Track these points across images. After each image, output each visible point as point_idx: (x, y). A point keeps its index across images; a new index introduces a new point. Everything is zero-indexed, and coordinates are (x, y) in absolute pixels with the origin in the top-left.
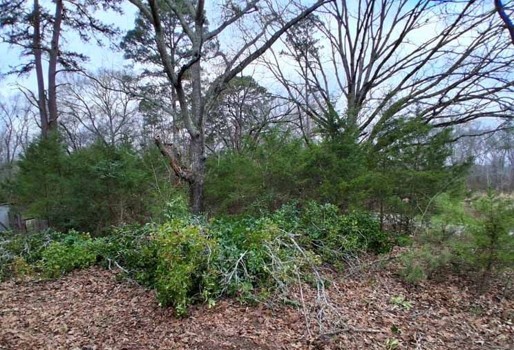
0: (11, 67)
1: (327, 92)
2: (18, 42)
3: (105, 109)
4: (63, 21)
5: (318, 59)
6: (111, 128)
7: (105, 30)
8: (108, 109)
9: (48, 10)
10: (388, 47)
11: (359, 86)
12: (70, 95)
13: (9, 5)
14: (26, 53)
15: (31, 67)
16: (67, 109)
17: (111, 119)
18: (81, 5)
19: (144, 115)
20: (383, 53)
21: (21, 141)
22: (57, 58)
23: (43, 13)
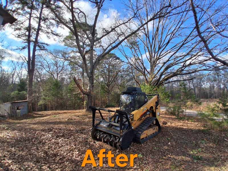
0: (17, 47)
1: (142, 61)
2: (21, 38)
3: (55, 64)
4: (40, 31)
5: (139, 49)
6: (57, 71)
7: (57, 35)
8: (56, 64)
9: (34, 26)
10: (165, 45)
11: (154, 59)
12: (41, 58)
13: (18, 23)
14: (24, 42)
15: (26, 48)
16: (40, 64)
17: (57, 68)
18: (48, 25)
19: (71, 67)
20: (162, 47)
21: (19, 76)
22: (37, 44)
23: (32, 27)
